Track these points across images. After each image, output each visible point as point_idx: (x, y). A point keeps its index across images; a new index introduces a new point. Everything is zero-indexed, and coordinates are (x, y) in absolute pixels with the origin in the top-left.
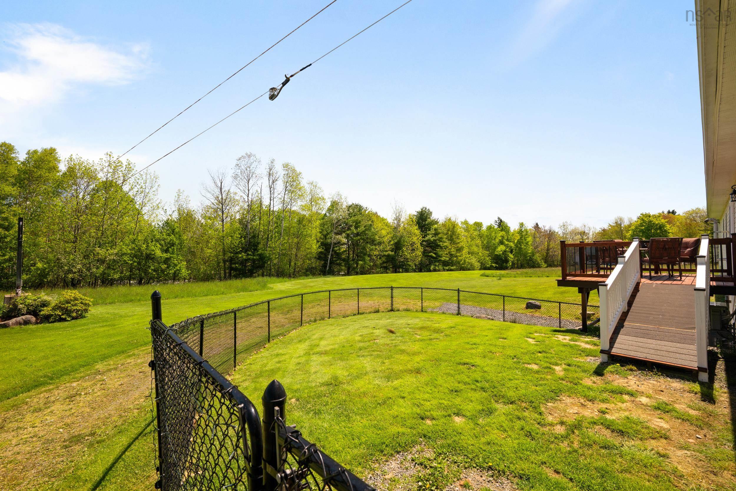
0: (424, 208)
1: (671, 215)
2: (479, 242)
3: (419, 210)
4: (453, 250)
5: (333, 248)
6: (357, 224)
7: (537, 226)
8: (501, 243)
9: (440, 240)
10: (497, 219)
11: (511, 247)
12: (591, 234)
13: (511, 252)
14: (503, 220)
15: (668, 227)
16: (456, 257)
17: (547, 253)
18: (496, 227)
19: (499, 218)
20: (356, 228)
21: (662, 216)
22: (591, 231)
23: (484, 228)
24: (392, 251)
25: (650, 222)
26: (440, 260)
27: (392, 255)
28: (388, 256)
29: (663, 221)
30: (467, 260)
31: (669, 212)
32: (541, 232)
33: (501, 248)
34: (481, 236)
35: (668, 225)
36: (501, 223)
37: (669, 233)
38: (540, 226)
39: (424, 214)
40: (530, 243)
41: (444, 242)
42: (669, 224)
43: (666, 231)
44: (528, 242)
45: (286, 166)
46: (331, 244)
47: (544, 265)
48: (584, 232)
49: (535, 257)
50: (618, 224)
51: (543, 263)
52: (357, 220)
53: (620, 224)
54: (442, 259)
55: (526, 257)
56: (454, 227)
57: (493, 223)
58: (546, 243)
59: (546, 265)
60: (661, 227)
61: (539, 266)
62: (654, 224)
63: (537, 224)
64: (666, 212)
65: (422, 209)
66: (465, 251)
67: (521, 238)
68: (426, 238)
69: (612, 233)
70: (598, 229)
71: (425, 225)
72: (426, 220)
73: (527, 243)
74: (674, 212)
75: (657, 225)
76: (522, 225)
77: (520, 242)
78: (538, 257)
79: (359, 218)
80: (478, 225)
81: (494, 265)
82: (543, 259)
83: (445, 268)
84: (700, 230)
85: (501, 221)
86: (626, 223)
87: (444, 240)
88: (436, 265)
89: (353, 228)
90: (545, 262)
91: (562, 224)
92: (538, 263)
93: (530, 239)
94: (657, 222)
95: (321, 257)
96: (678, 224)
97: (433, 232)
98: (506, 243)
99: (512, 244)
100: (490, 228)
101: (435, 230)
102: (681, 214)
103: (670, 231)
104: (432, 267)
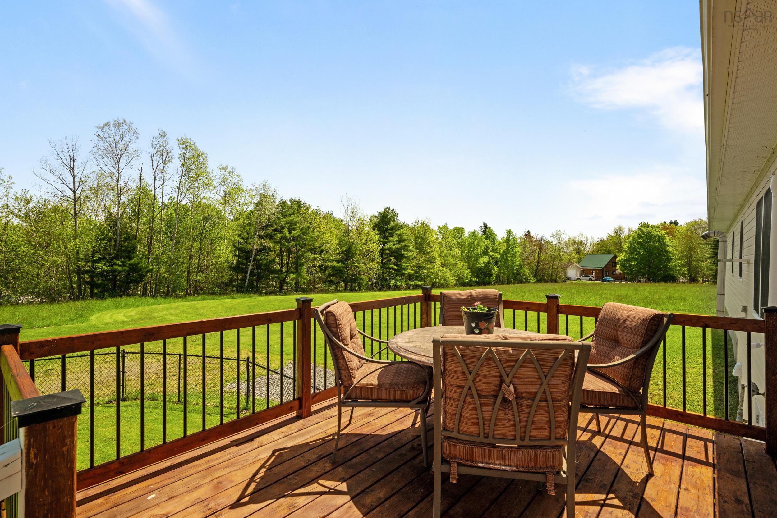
0: (387, 208)
1: (673, 225)
2: (457, 251)
3: (382, 210)
4: (422, 261)
5: (256, 255)
6: (291, 227)
7: (528, 234)
8: (485, 253)
9: (406, 248)
10: (482, 225)
11: (496, 258)
12: (588, 244)
13: (496, 263)
14: (489, 226)
15: (667, 239)
16: (427, 269)
17: (537, 267)
18: (481, 234)
19: (484, 224)
20: (290, 232)
21: (664, 226)
22: (589, 242)
23: (466, 235)
24: (338, 262)
25: (649, 233)
26: (404, 273)
27: (340, 267)
28: (333, 267)
29: (663, 232)
30: (440, 274)
31: (671, 223)
32: (533, 241)
33: (484, 260)
34: (461, 245)
35: (667, 238)
36: (486, 230)
37: (668, 246)
38: (532, 234)
39: (387, 215)
40: (517, 254)
41: (411, 251)
42: (669, 237)
43: (665, 244)
44: (516, 253)
45: (185, 144)
46: (252, 251)
47: (533, 280)
48: (581, 242)
49: (523, 271)
50: (618, 235)
51: (532, 278)
52: (292, 221)
53: (620, 235)
54: (406, 272)
55: (513, 271)
56: (425, 233)
57: (477, 229)
58: (537, 254)
59: (535, 280)
60: (660, 239)
61: (527, 281)
62: (652, 235)
63: (528, 232)
64: (668, 223)
65: (385, 209)
66: (439, 262)
67: (508, 247)
68: (387, 246)
69: (611, 244)
70: (596, 240)
71: (387, 229)
72: (389, 224)
73: (514, 254)
74: (676, 223)
75: (656, 236)
76: (509, 232)
77: (506, 253)
78: (526, 271)
79: (295, 218)
80: (459, 231)
81: (474, 279)
82: (532, 273)
83: (410, 283)
84: (701, 244)
85: (486, 226)
86: (626, 233)
87: (411, 248)
88: (397, 280)
89: (286, 231)
90: (534, 277)
91: (554, 233)
92: (526, 277)
93: (518, 249)
94: (655, 234)
95: (237, 268)
96: (679, 236)
97: (396, 239)
98: (491, 253)
99: (497, 255)
100: (473, 235)
101: (400, 235)
102: (683, 225)
103: (670, 244)
104: (392, 282)
